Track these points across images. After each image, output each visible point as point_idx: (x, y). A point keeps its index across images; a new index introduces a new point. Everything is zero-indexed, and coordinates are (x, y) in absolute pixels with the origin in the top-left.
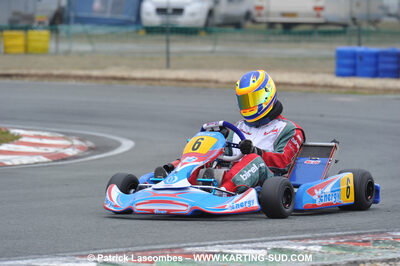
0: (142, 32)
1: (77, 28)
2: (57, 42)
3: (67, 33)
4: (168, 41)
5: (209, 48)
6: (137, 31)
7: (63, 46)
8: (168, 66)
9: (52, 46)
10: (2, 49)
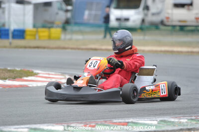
1: (76, 28)
2: (65, 34)
3: (71, 30)
7: (68, 37)
9: (63, 36)
10: (37, 37)
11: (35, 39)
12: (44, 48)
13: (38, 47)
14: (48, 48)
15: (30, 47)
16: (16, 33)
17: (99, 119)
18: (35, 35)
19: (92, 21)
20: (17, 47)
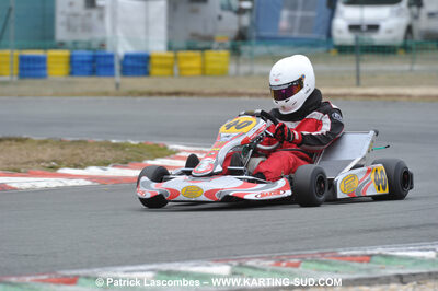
0: (334, 52)
1: (261, 49)
2: (238, 64)
3: (251, 54)
4: (358, 61)
5: (407, 67)
6: (328, 51)
7: (244, 68)
8: (358, 84)
9: (232, 68)
10: (176, 71)
11: (172, 75)
12: (191, 94)
13: (177, 94)
14: (200, 94)
15: (160, 94)
16: (129, 62)
17: (309, 249)
18: (171, 67)
19: (296, 34)
20: (131, 94)
